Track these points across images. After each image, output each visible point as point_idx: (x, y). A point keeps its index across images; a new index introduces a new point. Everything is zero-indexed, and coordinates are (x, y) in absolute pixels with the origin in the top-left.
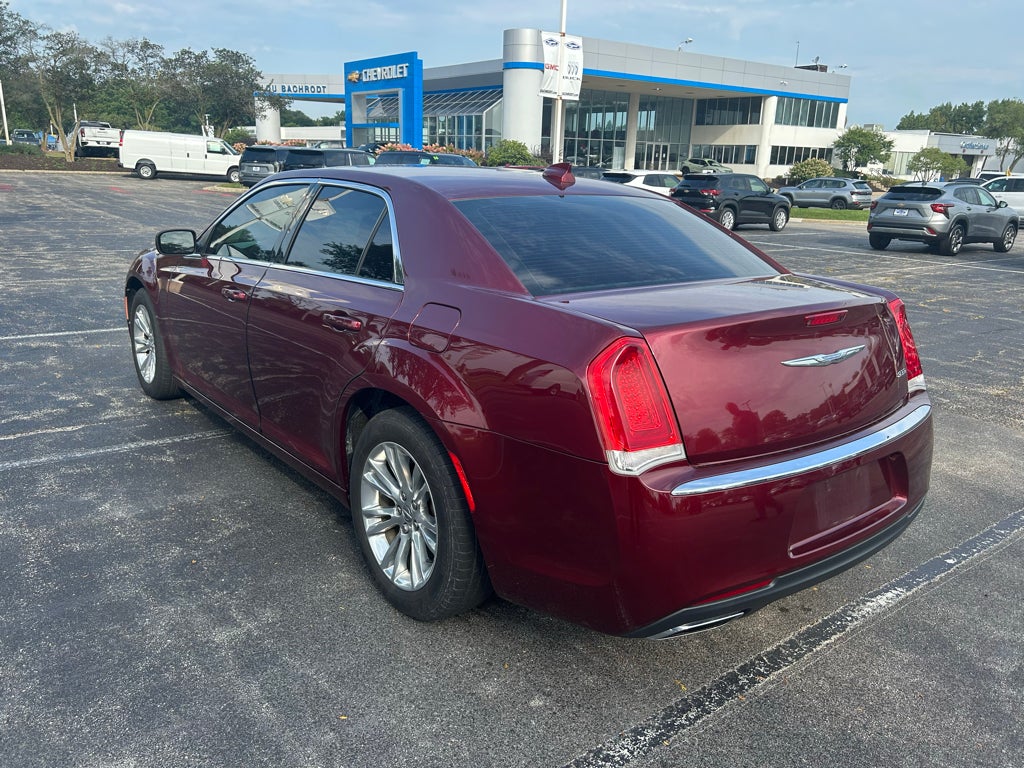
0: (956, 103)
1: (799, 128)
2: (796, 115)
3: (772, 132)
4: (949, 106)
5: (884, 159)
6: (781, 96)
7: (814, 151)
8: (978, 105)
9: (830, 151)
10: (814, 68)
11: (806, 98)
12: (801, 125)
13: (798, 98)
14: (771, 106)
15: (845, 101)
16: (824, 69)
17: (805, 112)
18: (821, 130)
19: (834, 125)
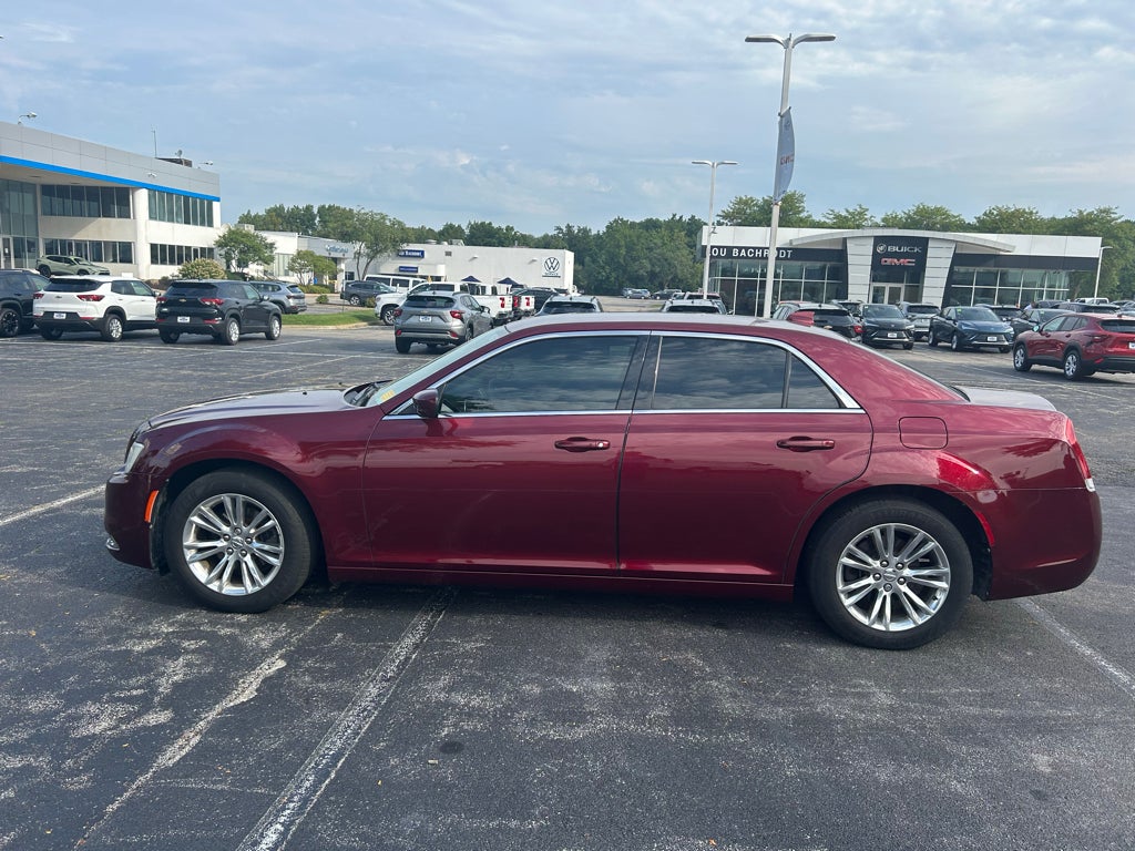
0: (288, 206)
1: (176, 225)
2: (171, 212)
3: (146, 229)
4: (282, 208)
5: (268, 261)
6: (152, 189)
7: (196, 251)
8: (309, 208)
9: (211, 250)
10: (179, 162)
11: (179, 193)
12: (178, 222)
13: (170, 193)
14: (141, 200)
15: (218, 200)
16: (188, 164)
17: (179, 208)
18: (199, 228)
19: (210, 224)
